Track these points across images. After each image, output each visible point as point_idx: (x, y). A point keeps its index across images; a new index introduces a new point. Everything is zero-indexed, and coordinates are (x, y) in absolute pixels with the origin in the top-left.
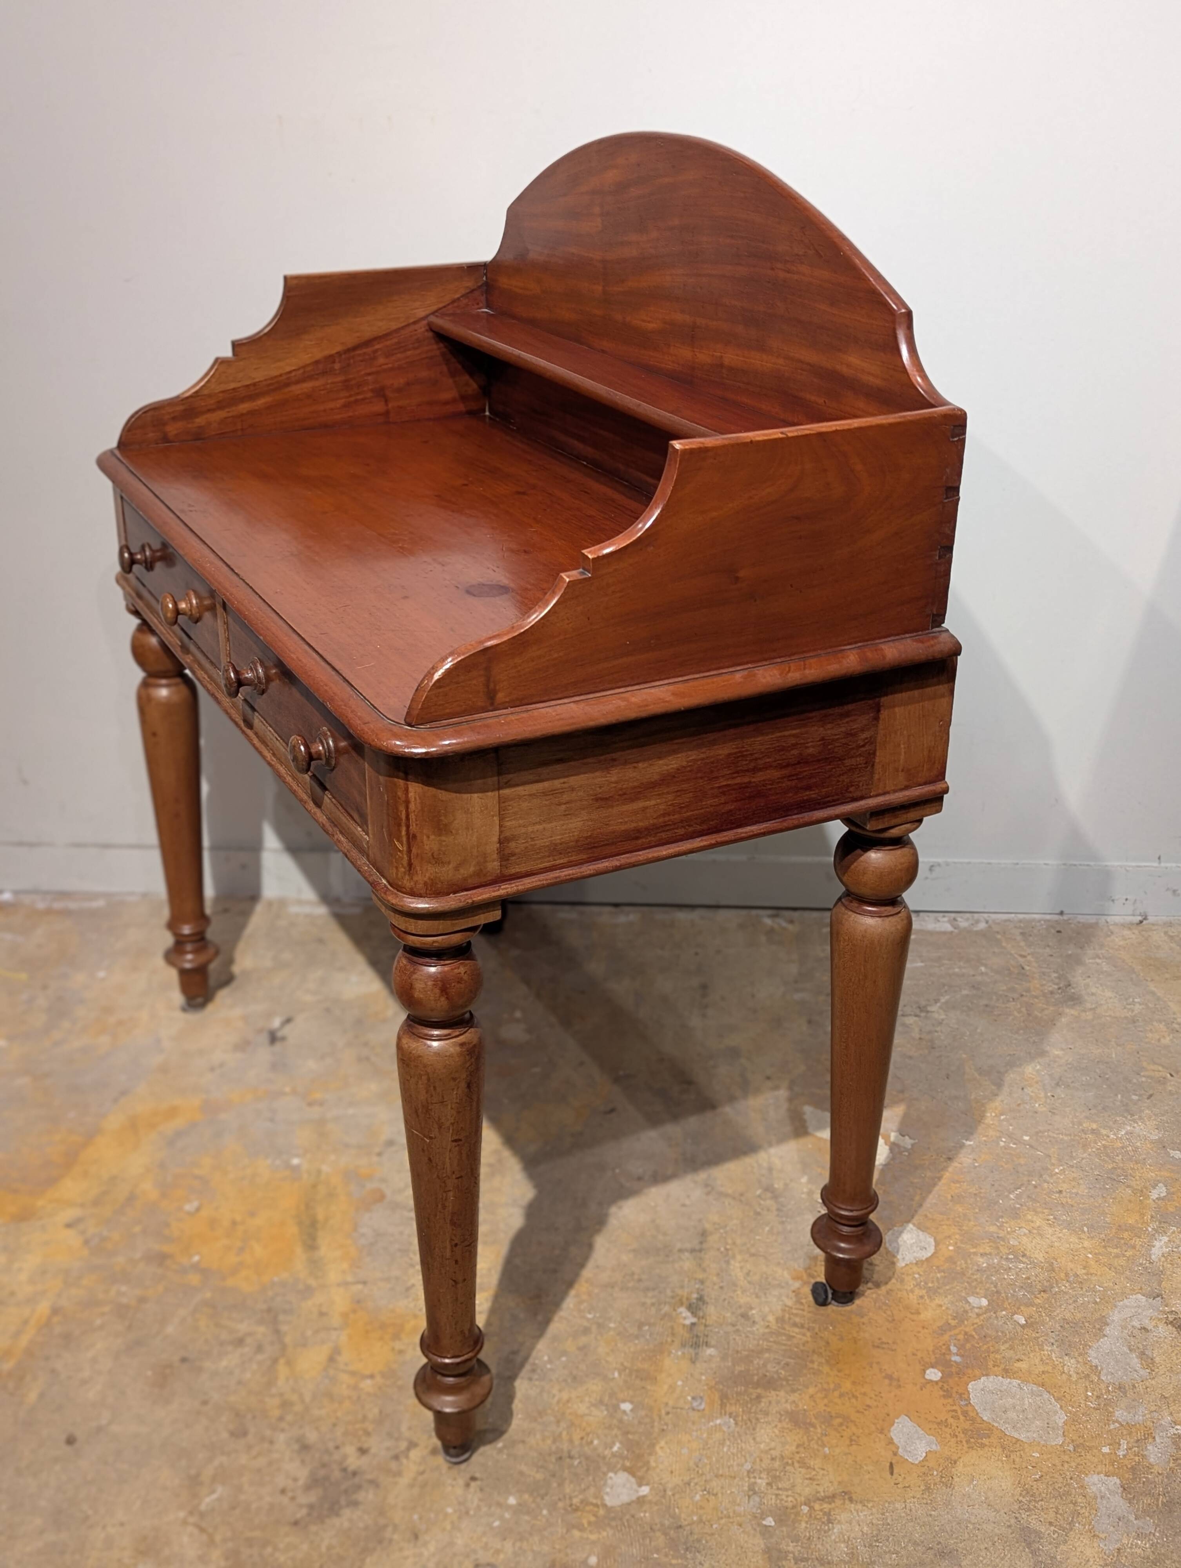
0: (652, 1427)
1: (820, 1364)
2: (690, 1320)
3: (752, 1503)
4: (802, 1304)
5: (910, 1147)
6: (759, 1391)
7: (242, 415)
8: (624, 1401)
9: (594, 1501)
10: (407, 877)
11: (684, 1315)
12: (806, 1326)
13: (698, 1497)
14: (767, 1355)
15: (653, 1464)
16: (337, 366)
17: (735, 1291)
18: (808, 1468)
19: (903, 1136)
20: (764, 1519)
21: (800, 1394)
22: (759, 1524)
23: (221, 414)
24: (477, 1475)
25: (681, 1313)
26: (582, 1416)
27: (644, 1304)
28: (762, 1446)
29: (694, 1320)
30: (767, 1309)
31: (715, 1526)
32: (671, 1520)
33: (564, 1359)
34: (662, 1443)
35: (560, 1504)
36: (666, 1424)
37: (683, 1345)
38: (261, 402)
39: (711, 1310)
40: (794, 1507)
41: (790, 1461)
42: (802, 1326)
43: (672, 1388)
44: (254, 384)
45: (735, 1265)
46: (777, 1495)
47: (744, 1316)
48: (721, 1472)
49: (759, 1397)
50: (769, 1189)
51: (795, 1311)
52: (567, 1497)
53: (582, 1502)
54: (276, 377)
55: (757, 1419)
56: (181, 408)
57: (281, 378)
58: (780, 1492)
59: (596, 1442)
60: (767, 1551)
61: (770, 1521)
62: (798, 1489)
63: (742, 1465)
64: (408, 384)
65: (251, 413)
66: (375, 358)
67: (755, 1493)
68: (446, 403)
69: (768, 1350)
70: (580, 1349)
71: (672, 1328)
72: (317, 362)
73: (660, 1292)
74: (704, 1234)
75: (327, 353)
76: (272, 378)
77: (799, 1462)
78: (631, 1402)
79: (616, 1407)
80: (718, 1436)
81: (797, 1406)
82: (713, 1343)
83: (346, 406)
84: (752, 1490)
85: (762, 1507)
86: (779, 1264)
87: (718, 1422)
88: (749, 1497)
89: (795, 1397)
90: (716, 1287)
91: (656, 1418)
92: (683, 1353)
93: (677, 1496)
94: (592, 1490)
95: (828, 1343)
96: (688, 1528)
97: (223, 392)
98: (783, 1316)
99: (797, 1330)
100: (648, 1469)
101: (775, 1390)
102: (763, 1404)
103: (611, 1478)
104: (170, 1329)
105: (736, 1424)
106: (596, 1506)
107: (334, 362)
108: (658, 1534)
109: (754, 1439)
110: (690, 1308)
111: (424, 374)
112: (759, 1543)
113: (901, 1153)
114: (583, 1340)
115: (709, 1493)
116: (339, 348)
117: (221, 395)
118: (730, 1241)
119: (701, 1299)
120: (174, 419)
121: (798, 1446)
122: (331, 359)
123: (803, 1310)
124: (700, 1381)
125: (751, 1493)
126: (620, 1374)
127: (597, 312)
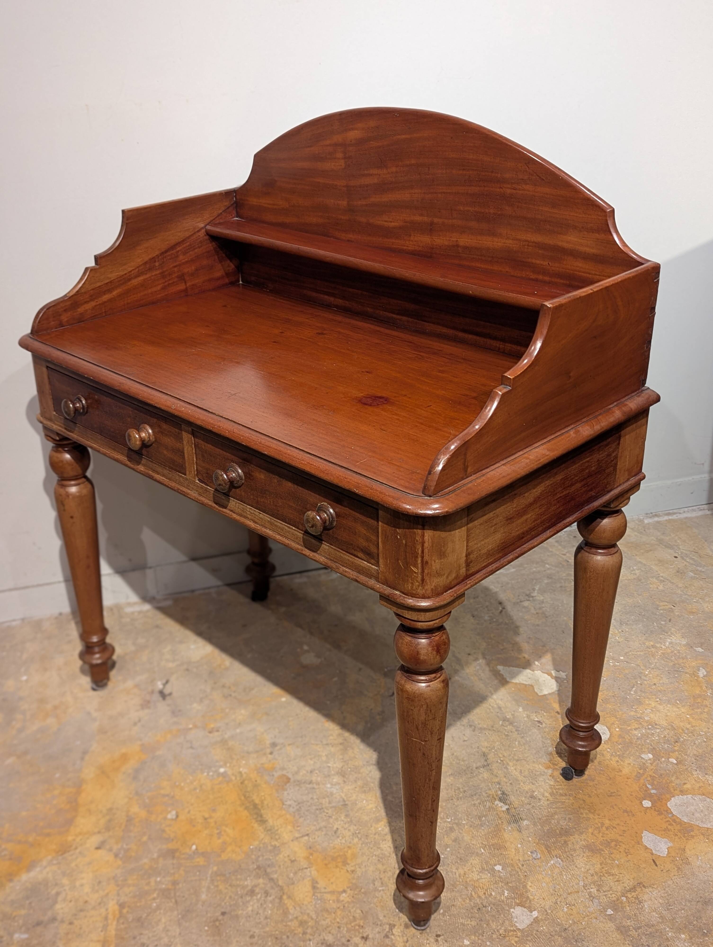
0: (519, 876)
1: (586, 813)
2: (505, 808)
3: (595, 904)
4: (558, 781)
5: (565, 677)
6: (563, 838)
7: (105, 302)
8: (495, 865)
9: (512, 929)
10: (420, 588)
11: (500, 805)
12: (568, 794)
13: (566, 910)
14: (556, 817)
15: (531, 897)
16: (157, 264)
17: (519, 784)
18: (613, 875)
19: (558, 671)
20: (606, 911)
21: (586, 834)
22: (606, 915)
23: (93, 304)
24: (439, 933)
25: (497, 804)
26: (477, 880)
27: (474, 804)
28: (583, 869)
29: (507, 807)
30: (542, 790)
31: (583, 923)
32: (559, 927)
33: (448, 849)
34: (530, 884)
35: (494, 936)
36: (526, 872)
37: (509, 823)
38: (115, 293)
39: (512, 798)
40: (618, 900)
41: (602, 874)
42: (566, 795)
43: (517, 849)
44: (111, 282)
45: (511, 768)
46: (605, 895)
47: (532, 797)
48: (570, 892)
49: (565, 842)
50: (505, 719)
51: (557, 787)
52: (496, 930)
53: (505, 931)
54: (123, 275)
55: (572, 855)
56: (68, 303)
57: (125, 276)
58: (606, 893)
59: (493, 894)
60: (618, 929)
61: (610, 912)
62: (614, 888)
63: (578, 884)
64: (197, 270)
65: (110, 300)
66: (177, 257)
67: (594, 898)
68: (218, 279)
69: (555, 813)
70: (455, 840)
71: (497, 814)
72: (146, 263)
73: (480, 795)
74: (484, 755)
75: (150, 256)
76: (121, 277)
77: (606, 873)
78: (500, 864)
79: (493, 870)
80: (556, 871)
81: (587, 841)
82: (524, 817)
83: (164, 288)
84: (592, 897)
85: (602, 904)
86: (534, 762)
87: (552, 862)
88: (592, 901)
89: (583, 837)
90: (508, 784)
91: (519, 870)
92: (512, 828)
93: (554, 912)
94: (507, 922)
95: (584, 801)
96: (570, 929)
97: (93, 289)
98: (553, 792)
99: (564, 798)
100: (530, 901)
101: (571, 835)
102: (570, 845)
103: (513, 912)
104: (203, 897)
105: (562, 861)
106: (514, 931)
107: (155, 262)
108: (556, 937)
109: (576, 867)
110: (500, 800)
111: (205, 262)
112: (610, 926)
113: (563, 681)
114: (453, 835)
115: (570, 905)
116: (157, 253)
117: (92, 292)
118: (501, 756)
119: (503, 793)
120: (65, 311)
121: (601, 864)
122: (153, 260)
123: (561, 785)
124: (529, 841)
125: (591, 898)
126: (484, 850)
127: (343, 217)
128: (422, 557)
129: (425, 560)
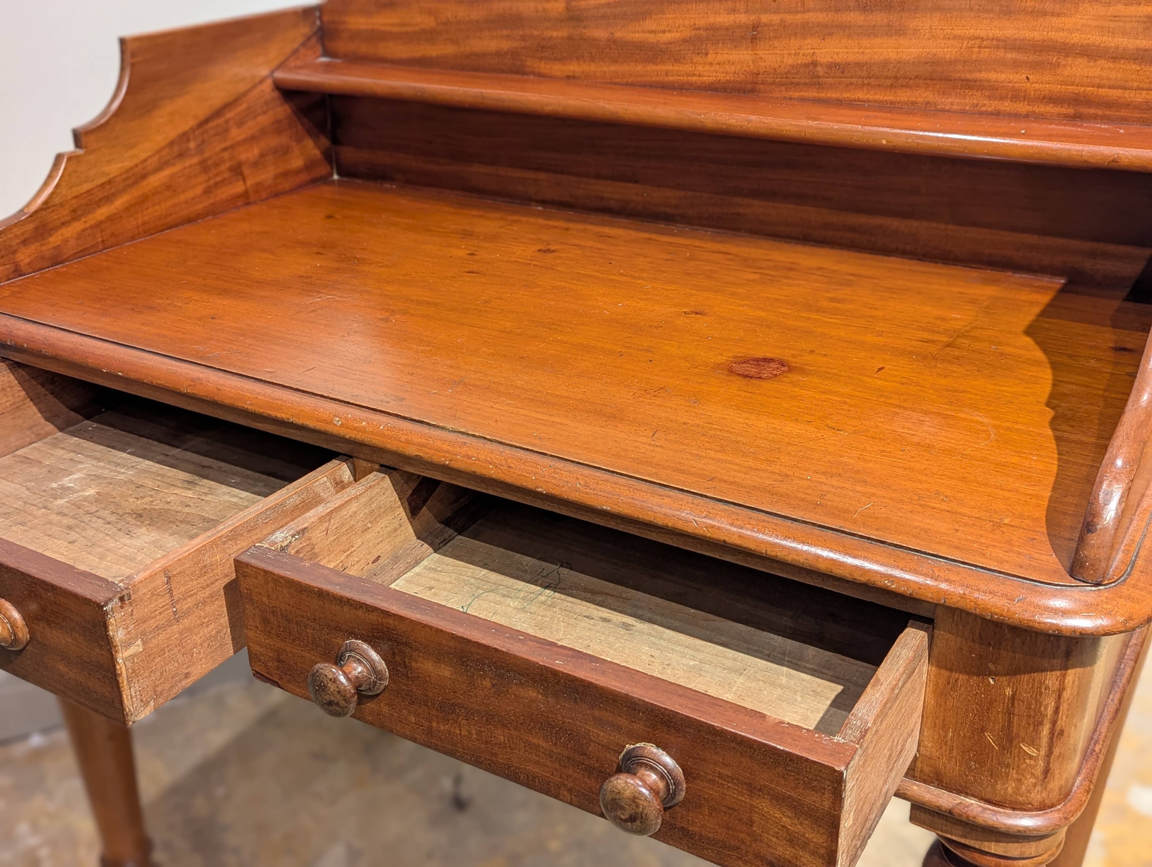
7: (101, 222)
10: (1039, 788)
16: (192, 145)
23: (77, 226)
38: (119, 203)
44: (109, 182)
54: (131, 168)
56: (31, 226)
57: (136, 170)
64: (262, 155)
65: (111, 219)
66: (227, 130)
68: (298, 172)
72: (172, 144)
75: (181, 130)
76: (127, 171)
83: (207, 191)
97: (76, 197)
107: (188, 140)
111: (273, 141)
116: (191, 123)
117: (74, 201)
120: (25, 242)
122: (184, 137)
127: (555, 34)
128: (1054, 723)
129: (1058, 728)
